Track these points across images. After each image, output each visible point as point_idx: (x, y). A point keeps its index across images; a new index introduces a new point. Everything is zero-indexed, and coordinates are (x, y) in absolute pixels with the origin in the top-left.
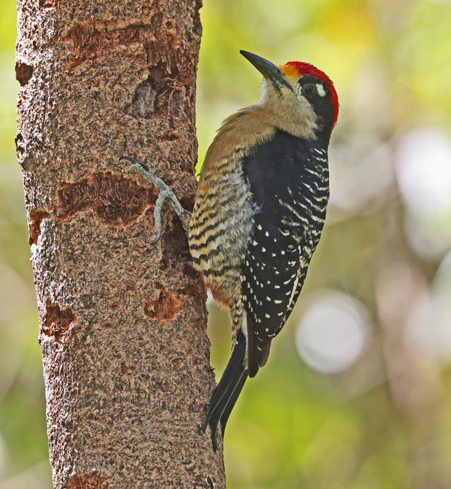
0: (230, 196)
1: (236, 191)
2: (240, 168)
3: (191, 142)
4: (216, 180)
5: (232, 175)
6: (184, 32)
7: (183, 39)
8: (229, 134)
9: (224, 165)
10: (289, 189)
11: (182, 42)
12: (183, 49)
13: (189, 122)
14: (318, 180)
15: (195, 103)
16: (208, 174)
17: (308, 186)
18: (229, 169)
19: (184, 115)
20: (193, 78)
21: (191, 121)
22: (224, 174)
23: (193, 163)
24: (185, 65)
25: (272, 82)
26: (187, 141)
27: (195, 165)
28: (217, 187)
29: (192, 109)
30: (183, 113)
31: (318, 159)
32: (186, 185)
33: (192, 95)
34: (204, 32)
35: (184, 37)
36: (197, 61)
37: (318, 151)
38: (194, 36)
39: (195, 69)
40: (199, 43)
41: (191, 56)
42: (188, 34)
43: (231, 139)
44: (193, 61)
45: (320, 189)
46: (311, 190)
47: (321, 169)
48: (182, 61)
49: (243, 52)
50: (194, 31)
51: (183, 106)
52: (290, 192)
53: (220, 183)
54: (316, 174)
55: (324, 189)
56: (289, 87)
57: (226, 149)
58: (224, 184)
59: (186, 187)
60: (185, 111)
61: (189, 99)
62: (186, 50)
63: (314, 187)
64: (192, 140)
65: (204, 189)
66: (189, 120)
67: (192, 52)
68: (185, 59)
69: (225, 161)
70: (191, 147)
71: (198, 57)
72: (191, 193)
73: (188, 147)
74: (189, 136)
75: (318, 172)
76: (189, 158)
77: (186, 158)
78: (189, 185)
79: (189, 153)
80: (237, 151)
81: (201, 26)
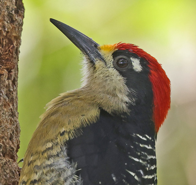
0: (53, 181)
1: (60, 175)
2: (65, 153)
3: (13, 127)
4: (39, 164)
5: (57, 158)
6: (6, 13)
7: (5, 20)
8: (53, 118)
9: (49, 149)
10: (113, 175)
11: (3, 23)
12: (5, 31)
13: (11, 107)
14: (143, 168)
15: (17, 87)
16: (31, 159)
17: (133, 174)
18: (54, 152)
19: (5, 99)
20: (15, 61)
21: (13, 105)
22: (48, 158)
23: (15, 149)
24: (7, 48)
25: (88, 57)
26: (9, 126)
27: (17, 151)
28: (41, 172)
29: (14, 93)
30: (5, 97)
31: (141, 145)
32: (8, 171)
33: (14, 79)
34: (27, 13)
35: (6, 19)
36: (19, 44)
37: (141, 137)
38: (16, 17)
39: (17, 52)
40: (22, 25)
41: (13, 38)
42: (10, 16)
43: (55, 123)
44: (15, 44)
45: (146, 177)
46: (136, 177)
47: (146, 157)
48: (4, 43)
49: (52, 21)
50: (17, 12)
51: (5, 90)
52: (114, 178)
53: (44, 168)
54: (141, 161)
55: (150, 177)
56: (102, 59)
57: (50, 133)
58: (48, 169)
59: (7, 174)
60: (7, 95)
61: (11, 83)
62: (8, 32)
63: (139, 175)
64: (14, 125)
65: (26, 175)
66: (11, 105)
67: (14, 34)
68: (7, 41)
69: (50, 145)
70: (13, 133)
71: (20, 40)
72: (13, 180)
73: (10, 132)
74: (11, 121)
75: (142, 160)
76: (11, 143)
77: (8, 144)
78: (11, 171)
79: (11, 139)
80: (62, 134)
81: (23, 7)
